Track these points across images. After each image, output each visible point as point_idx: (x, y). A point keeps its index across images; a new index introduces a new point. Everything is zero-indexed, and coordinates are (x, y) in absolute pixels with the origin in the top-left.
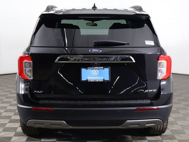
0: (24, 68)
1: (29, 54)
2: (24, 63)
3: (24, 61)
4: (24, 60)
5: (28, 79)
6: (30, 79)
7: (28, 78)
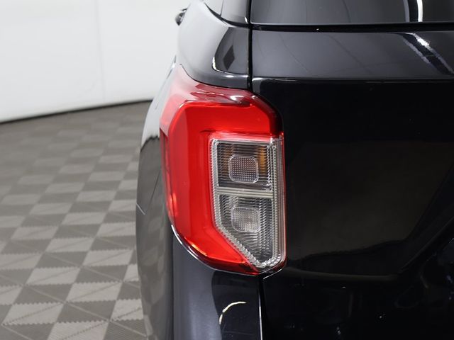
0: (217, 191)
1: (249, 86)
2: (214, 155)
3: (215, 141)
4: (211, 131)
5: (248, 268)
6: (264, 264)
7: (252, 259)
